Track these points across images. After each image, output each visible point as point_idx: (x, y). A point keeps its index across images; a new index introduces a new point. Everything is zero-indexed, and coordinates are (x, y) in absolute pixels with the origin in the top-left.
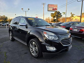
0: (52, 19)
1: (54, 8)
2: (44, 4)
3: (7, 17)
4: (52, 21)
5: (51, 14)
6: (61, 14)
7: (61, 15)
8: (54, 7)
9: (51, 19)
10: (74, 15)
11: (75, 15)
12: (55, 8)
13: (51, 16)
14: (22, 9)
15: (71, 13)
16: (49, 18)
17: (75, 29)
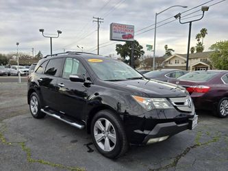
1: (127, 33)
2: (98, 20)
6: (141, 47)
7: (142, 51)
8: (126, 30)
10: (172, 52)
12: (129, 33)
14: (40, 30)
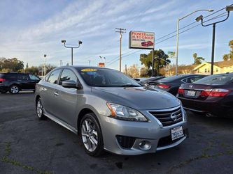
0: (142, 69)
2: (121, 31)
3: (21, 62)
4: (143, 76)
5: (142, 55)
6: (167, 56)
7: (168, 61)
8: (146, 38)
9: (139, 69)
11: (203, 59)
12: (149, 40)
13: (141, 62)
14: (63, 41)
15: (195, 55)
16: (134, 66)
17: (189, 90)
